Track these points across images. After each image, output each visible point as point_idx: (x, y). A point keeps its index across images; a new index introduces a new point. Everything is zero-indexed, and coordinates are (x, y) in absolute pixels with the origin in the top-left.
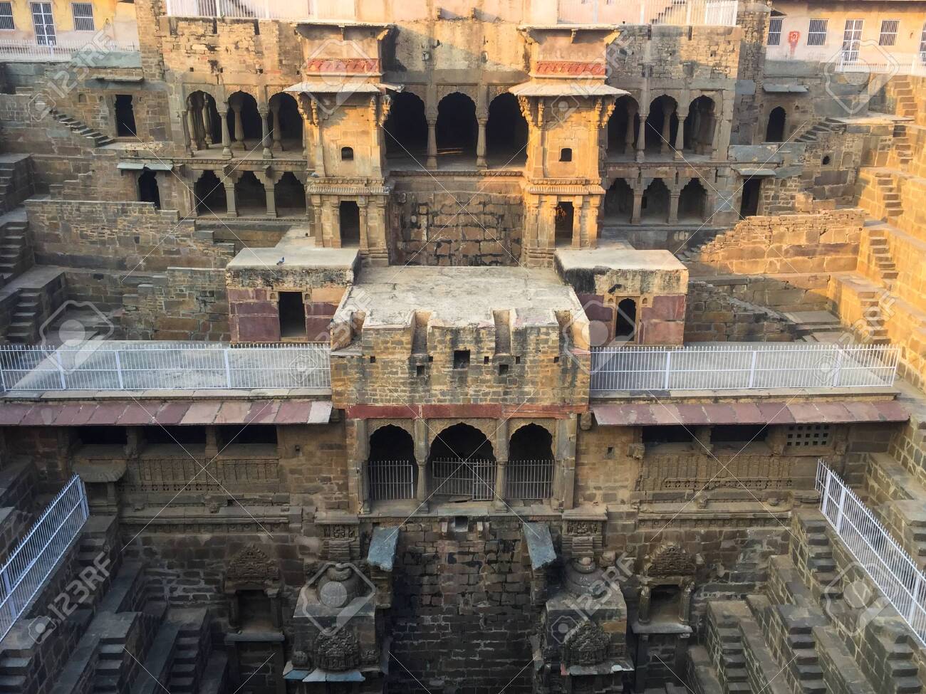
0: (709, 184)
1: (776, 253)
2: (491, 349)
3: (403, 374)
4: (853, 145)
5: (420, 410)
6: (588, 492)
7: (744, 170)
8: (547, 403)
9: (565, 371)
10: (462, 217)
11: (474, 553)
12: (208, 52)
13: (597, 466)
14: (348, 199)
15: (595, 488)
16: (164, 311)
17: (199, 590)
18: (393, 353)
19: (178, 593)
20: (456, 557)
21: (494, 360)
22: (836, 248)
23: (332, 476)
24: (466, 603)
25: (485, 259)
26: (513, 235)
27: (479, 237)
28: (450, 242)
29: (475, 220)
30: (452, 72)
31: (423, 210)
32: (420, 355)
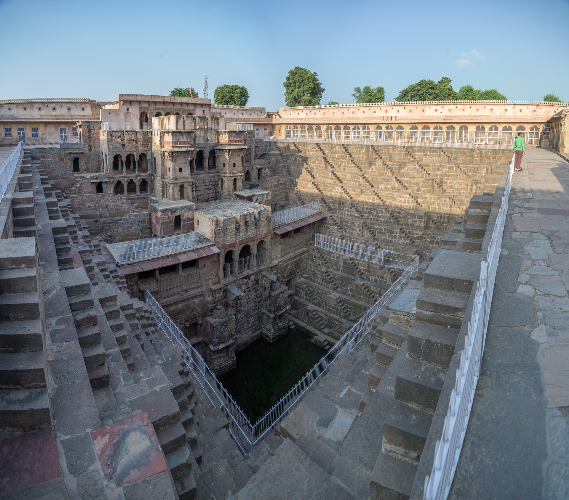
0: (250, 171)
1: (271, 187)
4: (273, 159)
7: (258, 166)
10: (204, 187)
12: (121, 142)
14: (182, 184)
16: (126, 231)
22: (282, 184)
25: (210, 199)
26: (217, 191)
27: (208, 193)
28: (201, 195)
29: (207, 187)
30: (200, 144)
31: (194, 186)
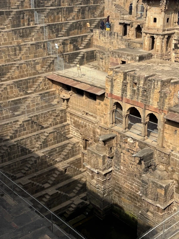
2: (142, 84)
3: (120, 87)
5: (124, 99)
6: (168, 144)
8: (156, 107)
9: (161, 97)
11: (134, 151)
13: (171, 135)
14: (152, 35)
15: (170, 143)
17: (79, 135)
18: (119, 79)
19: (75, 134)
20: (129, 150)
21: (143, 88)
23: (106, 114)
24: (132, 167)
32: (125, 82)
